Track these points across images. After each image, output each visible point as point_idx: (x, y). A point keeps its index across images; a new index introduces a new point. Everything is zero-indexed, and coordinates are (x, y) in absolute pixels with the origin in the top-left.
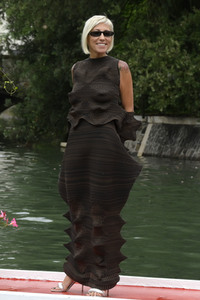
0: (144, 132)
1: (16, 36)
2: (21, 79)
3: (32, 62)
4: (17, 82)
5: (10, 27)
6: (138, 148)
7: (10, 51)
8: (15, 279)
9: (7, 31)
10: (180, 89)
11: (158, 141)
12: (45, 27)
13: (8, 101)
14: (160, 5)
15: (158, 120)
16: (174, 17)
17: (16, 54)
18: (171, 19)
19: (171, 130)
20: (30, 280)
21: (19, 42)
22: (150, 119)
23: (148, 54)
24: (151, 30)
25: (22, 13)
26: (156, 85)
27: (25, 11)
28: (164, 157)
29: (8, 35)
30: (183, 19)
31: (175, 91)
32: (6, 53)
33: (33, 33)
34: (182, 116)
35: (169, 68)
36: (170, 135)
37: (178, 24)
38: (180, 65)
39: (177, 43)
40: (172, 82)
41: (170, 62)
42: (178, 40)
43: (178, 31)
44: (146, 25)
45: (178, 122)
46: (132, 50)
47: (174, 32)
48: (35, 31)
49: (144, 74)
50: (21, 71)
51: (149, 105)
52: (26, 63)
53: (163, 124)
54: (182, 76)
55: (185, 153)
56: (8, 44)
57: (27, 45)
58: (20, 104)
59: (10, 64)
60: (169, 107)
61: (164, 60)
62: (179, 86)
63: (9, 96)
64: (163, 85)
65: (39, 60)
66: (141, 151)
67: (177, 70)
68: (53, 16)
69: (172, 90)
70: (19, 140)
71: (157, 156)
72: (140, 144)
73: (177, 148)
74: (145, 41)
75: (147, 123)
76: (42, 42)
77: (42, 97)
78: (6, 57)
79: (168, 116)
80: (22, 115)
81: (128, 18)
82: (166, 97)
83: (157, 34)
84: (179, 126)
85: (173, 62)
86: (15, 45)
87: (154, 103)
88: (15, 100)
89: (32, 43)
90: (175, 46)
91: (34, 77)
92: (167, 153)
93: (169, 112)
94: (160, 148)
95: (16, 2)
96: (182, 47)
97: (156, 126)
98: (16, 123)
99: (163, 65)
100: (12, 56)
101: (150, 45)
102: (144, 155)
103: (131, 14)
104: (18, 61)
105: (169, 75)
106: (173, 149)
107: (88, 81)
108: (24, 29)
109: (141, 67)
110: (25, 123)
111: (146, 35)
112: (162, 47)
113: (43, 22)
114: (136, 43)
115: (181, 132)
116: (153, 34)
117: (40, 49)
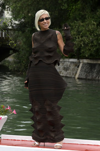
0: (78, 67)
1: (16, 19)
2: (18, 41)
3: (23, 32)
4: (16, 42)
5: (13, 15)
6: (75, 75)
7: (12, 27)
8: (15, 140)
9: (11, 17)
10: (96, 46)
11: (85, 71)
12: (30, 15)
13: (11, 51)
14: (87, 4)
15: (85, 61)
16: (94, 10)
17: (15, 28)
18: (92, 11)
19: (92, 66)
20: (22, 140)
21: (17, 22)
22: (81, 61)
23: (80, 29)
24: (82, 16)
25: (18, 8)
26: (84, 44)
27: (20, 7)
29: (12, 18)
30: (98, 11)
31: (94, 47)
32: (10, 28)
33: (24, 18)
34: (97, 59)
35: (91, 35)
36: (91, 69)
37: (96, 13)
38: (96, 34)
39: (95, 23)
40: (92, 42)
41: (91, 32)
42: (95, 21)
43: (95, 17)
44: (80, 14)
45: (95, 62)
46: (73, 26)
47: (93, 18)
48: (25, 17)
49: (79, 38)
50: (18, 37)
51: (81, 53)
52: (20, 32)
53: (88, 63)
54: (97, 39)
55: (98, 77)
56: (12, 23)
57: (21, 24)
58: (17, 53)
59: (12, 33)
60: (91, 55)
61: (88, 31)
62: (95, 44)
63: (12, 49)
64: (88, 44)
65: (27, 31)
66: (77, 76)
67: (95, 36)
69: (92, 46)
70: (16, 71)
71: (85, 79)
72: (76, 73)
73: (95, 75)
74: (79, 22)
75: (80, 62)
76: (28, 22)
77: (28, 49)
78: (10, 30)
79: (90, 59)
80: (18, 58)
81: (71, 11)
82: (90, 50)
83: (85, 18)
84: (96, 64)
85: (93, 32)
86: (15, 24)
87: (84, 52)
88: (15, 51)
89: (23, 22)
90: (94, 24)
91: (24, 40)
92: (90, 77)
93: (91, 57)
94: (86, 75)
95: (15, 2)
96: (97, 25)
97: (84, 64)
98: (15, 63)
99: (88, 33)
100: (13, 29)
101: (82, 24)
102: (78, 78)
103: (72, 8)
104: (16, 32)
105: (91, 39)
106: (92, 76)
107: (42, 42)
108: (19, 16)
109: (77, 35)
110: (20, 62)
111: (80, 19)
112: (88, 25)
113: (29, 12)
114: (75, 23)
115: (97, 67)
116: (83, 19)
117: (27, 26)
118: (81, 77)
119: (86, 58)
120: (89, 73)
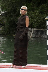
0: (31, 32)
2: (4, 21)
3: (6, 17)
5: (1, 9)
6: (30, 36)
7: (1, 14)
12: (9, 9)
13: (1, 26)
14: (35, 3)
15: (35, 29)
16: (38, 6)
18: (37, 6)
19: (38, 32)
21: (3, 12)
22: (33, 29)
23: (32, 15)
24: (33, 9)
25: (4, 6)
26: (34, 21)
27: (4, 5)
28: (36, 37)
29: (1, 11)
30: (40, 7)
33: (6, 10)
34: (40, 28)
35: (37, 18)
37: (39, 8)
40: (38, 21)
41: (37, 16)
42: (39, 11)
44: (32, 8)
45: (39, 30)
46: (29, 14)
47: (38, 10)
49: (31, 19)
50: (4, 19)
52: (5, 17)
53: (36, 30)
54: (40, 19)
55: (41, 36)
56: (1, 13)
60: (37, 26)
61: (36, 16)
62: (39, 22)
64: (36, 21)
65: (8, 16)
66: (31, 36)
67: (39, 18)
68: (11, 6)
70: (4, 34)
73: (39, 35)
75: (32, 30)
76: (8, 12)
77: (9, 24)
78: (0, 16)
79: (37, 28)
80: (4, 29)
82: (36, 24)
83: (34, 10)
84: (39, 31)
85: (38, 16)
86: (2, 13)
87: (34, 25)
88: (3, 25)
89: (6, 12)
90: (38, 13)
91: (7, 20)
92: (37, 37)
95: (2, 3)
96: (40, 13)
97: (34, 30)
98: (3, 31)
99: (36, 17)
100: (2, 16)
101: (33, 13)
102: (32, 37)
103: (28, 6)
105: (37, 19)
106: (38, 36)
108: (4, 9)
109: (31, 17)
110: (5, 30)
111: (32, 10)
112: (35, 13)
113: (8, 8)
114: (29, 12)
115: (40, 32)
117: (8, 14)
118: (33, 36)
119: (35, 28)
120: (36, 34)
